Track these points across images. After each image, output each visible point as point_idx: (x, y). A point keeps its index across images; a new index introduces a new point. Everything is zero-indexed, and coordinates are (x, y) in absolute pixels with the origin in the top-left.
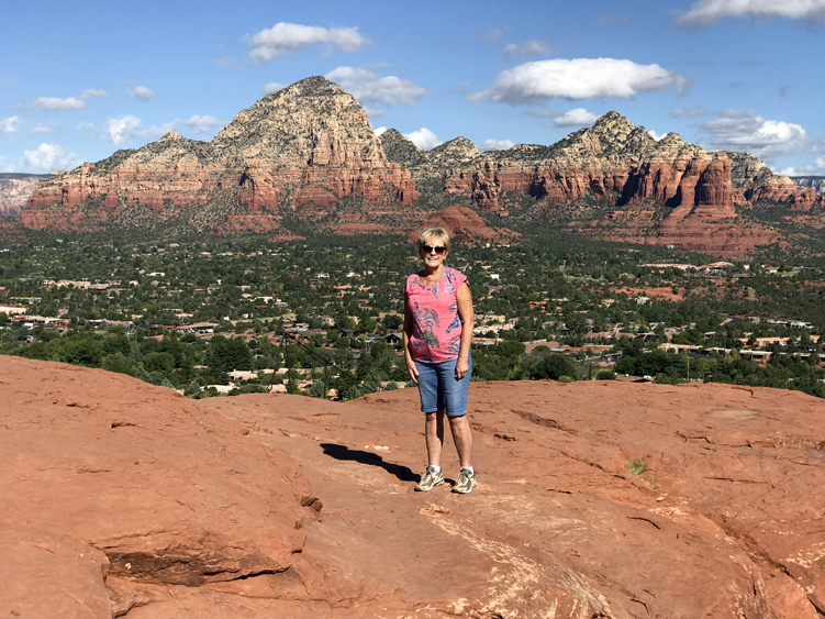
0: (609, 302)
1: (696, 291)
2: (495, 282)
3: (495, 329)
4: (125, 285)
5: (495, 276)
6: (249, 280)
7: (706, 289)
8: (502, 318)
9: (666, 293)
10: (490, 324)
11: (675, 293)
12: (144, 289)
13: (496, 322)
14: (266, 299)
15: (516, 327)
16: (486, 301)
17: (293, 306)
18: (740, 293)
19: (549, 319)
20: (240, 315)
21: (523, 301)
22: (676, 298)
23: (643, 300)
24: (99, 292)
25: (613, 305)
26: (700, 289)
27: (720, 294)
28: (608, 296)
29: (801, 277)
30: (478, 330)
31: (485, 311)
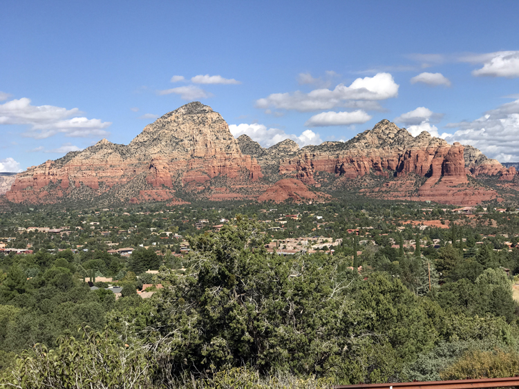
0: (401, 228)
1: (457, 222)
2: (320, 221)
3: (328, 245)
4: (72, 229)
5: (319, 218)
6: (155, 225)
7: (464, 220)
8: (330, 239)
9: (437, 223)
10: (323, 242)
11: (443, 223)
12: (85, 231)
13: (327, 241)
14: (168, 233)
15: (342, 244)
16: (317, 230)
18: (486, 223)
19: (363, 239)
20: (151, 243)
21: (342, 229)
22: (444, 227)
23: (423, 228)
24: (55, 233)
25: (404, 230)
26: (460, 221)
27: (474, 224)
28: (400, 225)
30: (316, 246)
31: (318, 236)
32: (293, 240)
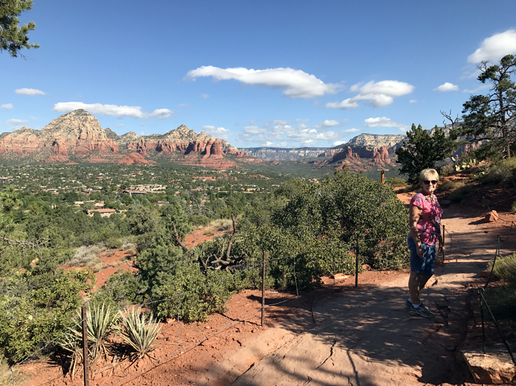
1: (220, 178)
3: (160, 189)
4: (14, 177)
5: (152, 174)
8: (161, 186)
9: (210, 178)
10: (158, 187)
12: (23, 179)
14: (73, 181)
15: (167, 188)
16: (153, 181)
17: (84, 183)
20: (65, 186)
21: (166, 181)
22: (213, 180)
23: (204, 180)
24: (4, 180)
27: (227, 178)
28: (193, 179)
30: (154, 189)
31: (154, 184)
32: (142, 185)
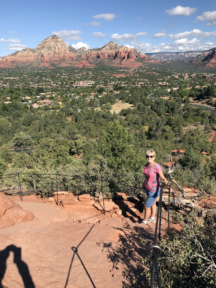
0: (112, 77)
2: (91, 75)
3: (91, 83)
4: (20, 78)
5: (91, 73)
6: (44, 76)
8: (92, 81)
9: (122, 75)
10: (90, 82)
11: (124, 75)
12: (24, 78)
13: (91, 82)
14: (48, 79)
15: (95, 83)
16: (89, 78)
17: (53, 81)
18: (135, 75)
19: (101, 81)
20: (43, 82)
21: (96, 78)
22: (124, 76)
23: (118, 77)
24: (15, 79)
25: (113, 78)
26: (128, 74)
27: (132, 75)
28: (112, 76)
29: (146, 72)
30: (88, 84)
31: (89, 80)
32: (82, 81)
